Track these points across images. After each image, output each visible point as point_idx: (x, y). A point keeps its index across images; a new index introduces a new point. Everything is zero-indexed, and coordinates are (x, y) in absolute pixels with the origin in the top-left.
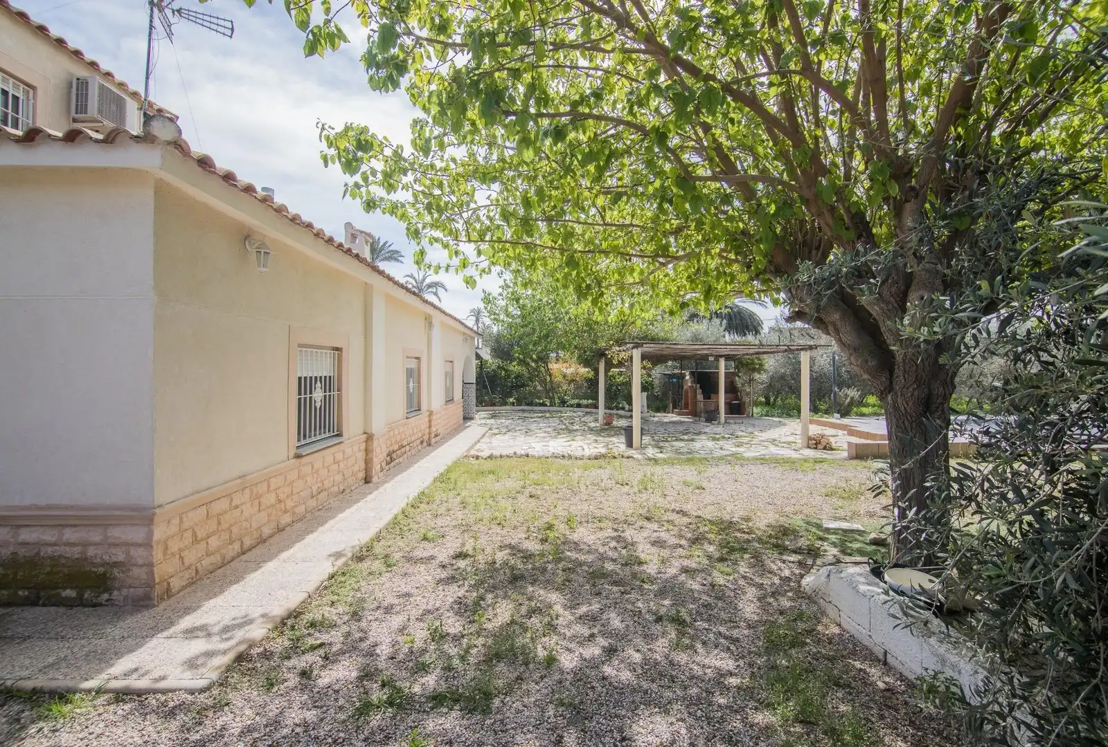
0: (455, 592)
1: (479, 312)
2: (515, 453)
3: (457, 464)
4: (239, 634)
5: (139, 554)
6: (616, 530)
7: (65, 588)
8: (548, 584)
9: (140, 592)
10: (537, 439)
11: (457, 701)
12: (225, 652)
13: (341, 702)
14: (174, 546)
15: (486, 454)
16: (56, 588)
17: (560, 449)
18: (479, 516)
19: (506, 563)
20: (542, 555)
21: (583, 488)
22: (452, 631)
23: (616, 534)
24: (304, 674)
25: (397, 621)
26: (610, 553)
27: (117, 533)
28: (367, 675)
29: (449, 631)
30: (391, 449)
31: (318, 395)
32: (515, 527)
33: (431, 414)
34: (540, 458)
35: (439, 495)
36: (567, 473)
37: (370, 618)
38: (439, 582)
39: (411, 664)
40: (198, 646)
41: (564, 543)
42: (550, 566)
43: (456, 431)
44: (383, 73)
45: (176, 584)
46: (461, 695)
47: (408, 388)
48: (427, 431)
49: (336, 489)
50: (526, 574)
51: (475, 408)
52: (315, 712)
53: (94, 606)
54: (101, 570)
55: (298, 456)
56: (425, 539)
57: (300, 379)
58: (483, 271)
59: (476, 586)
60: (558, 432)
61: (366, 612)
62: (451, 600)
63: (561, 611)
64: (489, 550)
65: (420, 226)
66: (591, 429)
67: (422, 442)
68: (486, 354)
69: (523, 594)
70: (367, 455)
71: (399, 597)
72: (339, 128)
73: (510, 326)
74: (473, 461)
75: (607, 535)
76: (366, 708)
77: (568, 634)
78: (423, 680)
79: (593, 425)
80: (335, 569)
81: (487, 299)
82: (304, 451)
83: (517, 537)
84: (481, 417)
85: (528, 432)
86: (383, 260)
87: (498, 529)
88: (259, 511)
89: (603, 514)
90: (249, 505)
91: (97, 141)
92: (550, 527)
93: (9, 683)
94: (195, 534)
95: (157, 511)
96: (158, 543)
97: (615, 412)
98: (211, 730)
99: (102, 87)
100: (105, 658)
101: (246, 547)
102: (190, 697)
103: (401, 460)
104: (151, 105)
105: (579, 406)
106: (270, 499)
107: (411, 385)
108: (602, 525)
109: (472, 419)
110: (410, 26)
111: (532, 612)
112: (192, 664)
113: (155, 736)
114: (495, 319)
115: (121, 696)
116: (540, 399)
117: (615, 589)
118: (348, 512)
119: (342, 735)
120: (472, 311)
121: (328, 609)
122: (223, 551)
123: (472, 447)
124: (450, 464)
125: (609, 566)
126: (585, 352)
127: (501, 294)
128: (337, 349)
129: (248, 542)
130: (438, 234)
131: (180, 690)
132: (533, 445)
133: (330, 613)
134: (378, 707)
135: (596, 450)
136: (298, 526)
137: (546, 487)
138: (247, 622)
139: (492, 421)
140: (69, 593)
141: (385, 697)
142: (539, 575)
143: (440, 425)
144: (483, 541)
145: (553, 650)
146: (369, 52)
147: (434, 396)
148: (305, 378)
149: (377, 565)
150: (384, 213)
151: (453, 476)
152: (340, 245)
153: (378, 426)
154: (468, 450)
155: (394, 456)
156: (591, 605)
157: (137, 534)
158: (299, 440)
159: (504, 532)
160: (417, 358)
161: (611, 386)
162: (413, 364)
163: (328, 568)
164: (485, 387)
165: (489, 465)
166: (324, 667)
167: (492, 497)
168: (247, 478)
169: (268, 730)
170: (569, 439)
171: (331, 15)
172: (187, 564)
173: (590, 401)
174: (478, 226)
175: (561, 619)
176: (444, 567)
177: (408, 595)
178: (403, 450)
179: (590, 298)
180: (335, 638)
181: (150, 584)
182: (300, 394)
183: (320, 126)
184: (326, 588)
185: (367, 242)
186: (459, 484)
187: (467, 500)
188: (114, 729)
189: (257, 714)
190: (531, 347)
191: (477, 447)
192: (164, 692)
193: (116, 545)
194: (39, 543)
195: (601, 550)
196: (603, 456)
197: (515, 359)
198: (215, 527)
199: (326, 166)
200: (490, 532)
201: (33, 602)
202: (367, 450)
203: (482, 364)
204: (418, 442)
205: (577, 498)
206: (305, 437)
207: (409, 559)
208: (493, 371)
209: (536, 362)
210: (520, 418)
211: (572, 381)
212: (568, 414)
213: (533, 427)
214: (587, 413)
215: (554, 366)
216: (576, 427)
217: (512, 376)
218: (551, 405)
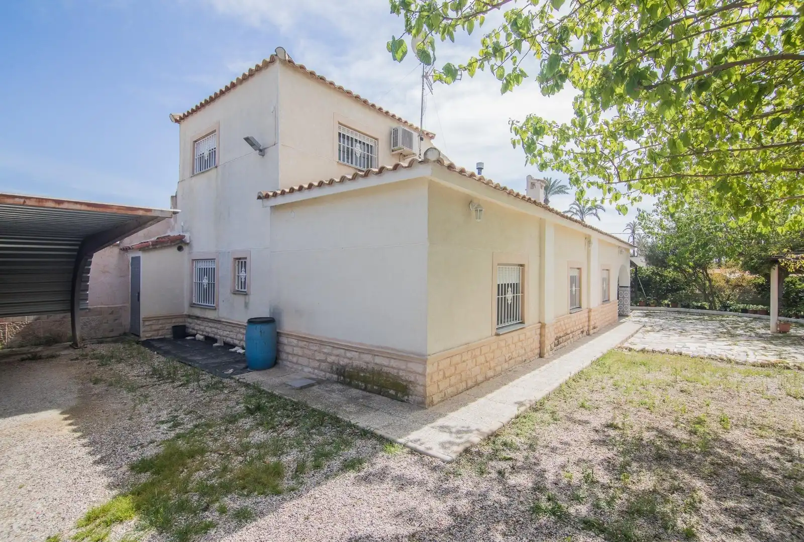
0: (604, 453)
1: (635, 225)
2: (667, 350)
3: (610, 353)
4: (466, 437)
5: (420, 379)
6: (780, 442)
7: (391, 389)
8: (694, 471)
9: (420, 399)
10: (693, 340)
11: (602, 531)
12: (458, 445)
13: (522, 499)
14: (435, 378)
15: (638, 347)
16: (388, 388)
17: (718, 352)
18: (629, 399)
19: (652, 443)
20: (690, 445)
21: (743, 394)
22: (601, 480)
23: (780, 445)
24: (501, 473)
25: (560, 460)
26: (770, 462)
27: (411, 366)
28: (538, 488)
29: (599, 479)
30: (558, 335)
31: (509, 296)
32: (663, 415)
33: (590, 311)
34: (693, 357)
35: (595, 376)
36: (725, 376)
37: (541, 452)
38: (593, 441)
39: (569, 493)
40: (445, 437)
41: (715, 440)
42: (697, 457)
43: (611, 325)
44: (551, 83)
45: (436, 399)
46: (605, 529)
47: (571, 291)
48: (586, 324)
49: (520, 359)
50: (671, 457)
51: (629, 307)
52: (506, 499)
53: (402, 401)
54: (405, 384)
55: (497, 335)
56: (583, 406)
57: (499, 285)
58: (635, 199)
59: (624, 453)
60: (718, 336)
61: (538, 447)
62: (602, 457)
63: (705, 498)
64: (636, 428)
65: (580, 174)
66: (760, 337)
67: (582, 332)
68: (641, 262)
69: (667, 472)
70: (541, 338)
71: (561, 443)
72: (523, 120)
73: (665, 238)
74: (626, 352)
75: (769, 444)
76: (536, 509)
77: (711, 520)
78: (578, 507)
79: (762, 331)
80: (520, 412)
81: (642, 216)
82: (501, 332)
83: (666, 423)
84: (636, 316)
85: (683, 332)
86: (553, 194)
87: (647, 413)
88: (476, 365)
89: (766, 422)
90: (471, 361)
91: (406, 167)
92: (700, 422)
93: (372, 429)
94: (444, 374)
95: (429, 357)
96: (428, 374)
97: (793, 319)
98: (452, 486)
99: (404, 131)
100: (407, 430)
101: (469, 385)
102: (443, 464)
103: (566, 343)
104: (423, 132)
105: (745, 311)
106: (481, 359)
107: (574, 289)
108: (763, 433)
109: (627, 316)
110: (569, 48)
111: (674, 489)
112: (443, 445)
113: (427, 478)
114: (649, 232)
115: (413, 451)
116: (697, 301)
117: (771, 496)
118: (528, 375)
119: (521, 519)
120: (628, 225)
121: (515, 437)
122: (458, 386)
123: (626, 340)
124: (605, 351)
125: (766, 473)
126: (752, 259)
127: (655, 211)
128: (522, 265)
129: (470, 383)
130: (594, 178)
131: (438, 458)
132: (688, 345)
133: (517, 441)
134: (545, 512)
135: (764, 358)
136: (498, 379)
137: (699, 386)
138: (468, 431)
139: (646, 319)
140: (392, 392)
141: (550, 507)
142: (684, 460)
143: (597, 319)
144: (631, 419)
145: (693, 527)
146: (542, 72)
147: (593, 297)
148: (502, 285)
149: (547, 417)
150: (552, 170)
151: (608, 362)
152: (524, 197)
153: (549, 319)
154: (622, 342)
155: (561, 340)
156: (740, 502)
157: (420, 368)
158: (498, 324)
159: (652, 416)
160: (579, 269)
161: (788, 294)
162: (575, 273)
163: (514, 411)
164: (640, 290)
165: (640, 357)
166: (511, 473)
167: (642, 384)
168: (470, 345)
169: (480, 498)
170: (730, 343)
171: (517, 64)
172: (441, 389)
173: (760, 307)
174: (628, 168)
175: (704, 504)
176: (597, 431)
177: (566, 444)
178: (567, 337)
179: (750, 214)
180: (519, 456)
181: (425, 397)
182: (498, 295)
183: (511, 123)
184: (513, 423)
185: (542, 187)
186: (613, 369)
187: (619, 383)
188: (411, 467)
189: (475, 486)
190: (687, 255)
191: (630, 341)
192: (432, 456)
193: (410, 372)
194: (382, 365)
195: (759, 456)
196: (774, 365)
197: (670, 266)
198: (453, 371)
199: (514, 148)
200: (639, 413)
201: (379, 393)
202: (540, 334)
203: (636, 270)
204: (579, 332)
205: (735, 401)
206: (501, 323)
207: (570, 419)
208: (647, 276)
209: (694, 268)
210: (675, 318)
211: (737, 286)
212: (731, 318)
213: (689, 328)
214: (755, 319)
215: (715, 272)
216: (739, 332)
217: (668, 281)
218: (711, 308)
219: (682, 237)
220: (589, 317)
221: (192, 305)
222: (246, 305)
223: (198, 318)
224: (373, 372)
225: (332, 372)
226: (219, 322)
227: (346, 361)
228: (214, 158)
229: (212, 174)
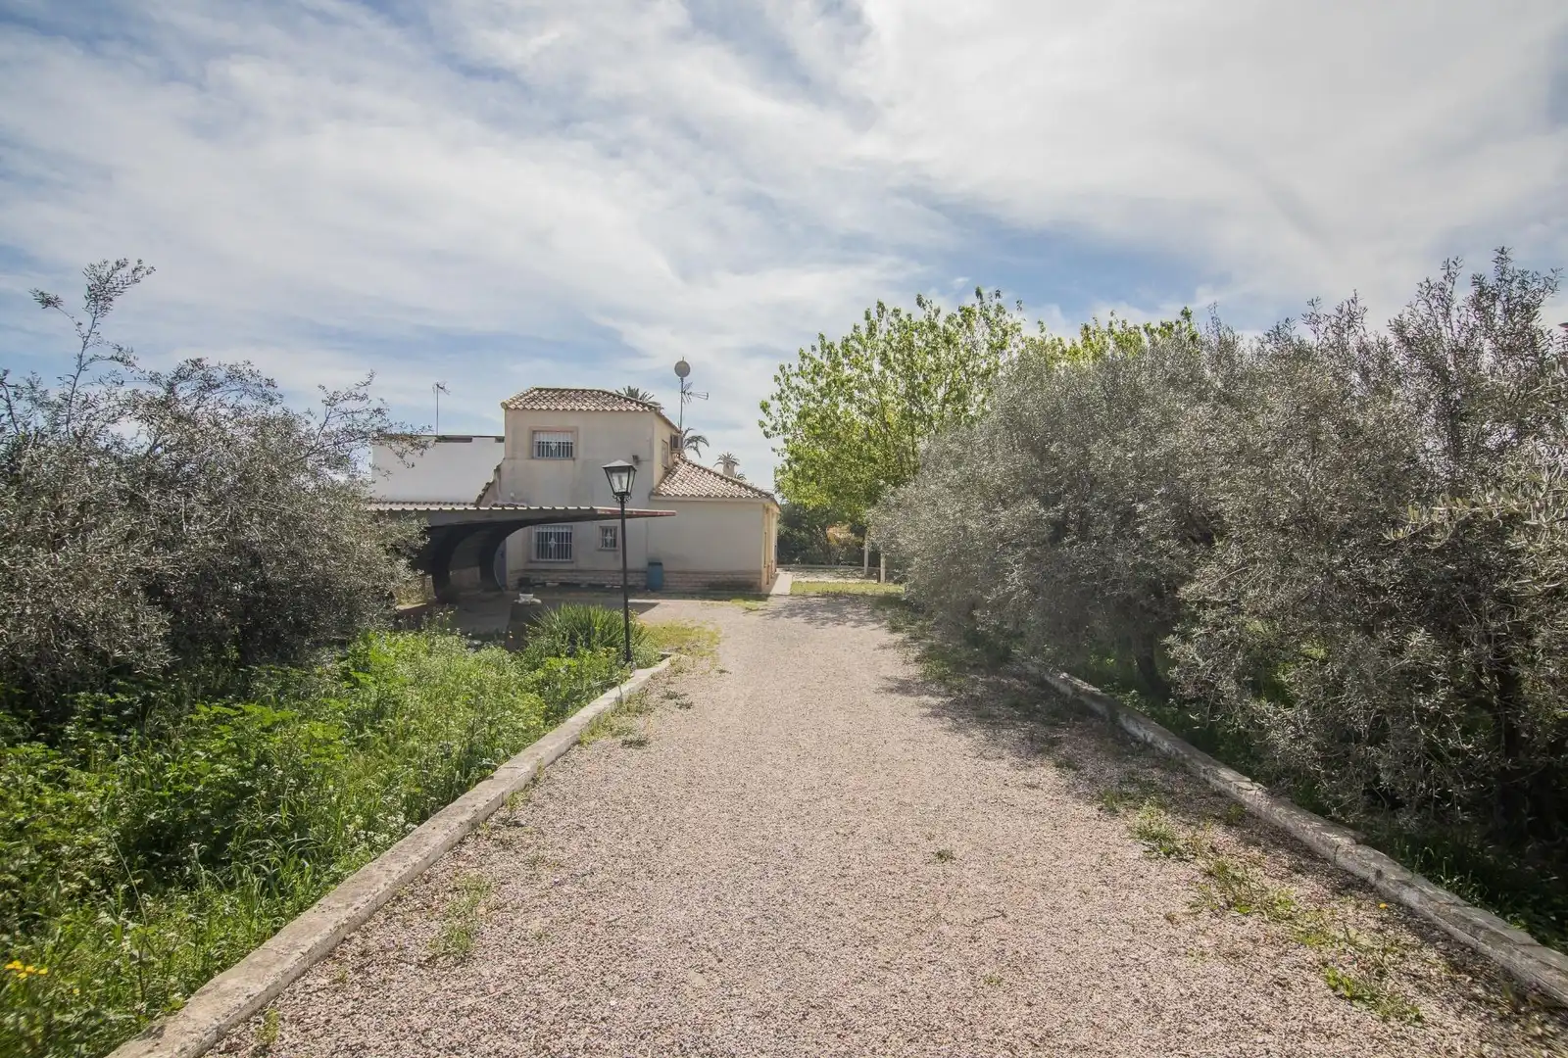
209: (817, 529)
211: (845, 545)
215: (829, 532)
218: (829, 564)
222: (616, 558)
223: (544, 570)
224: (733, 582)
225: (705, 586)
226: (581, 571)
228: (566, 451)
229: (568, 463)
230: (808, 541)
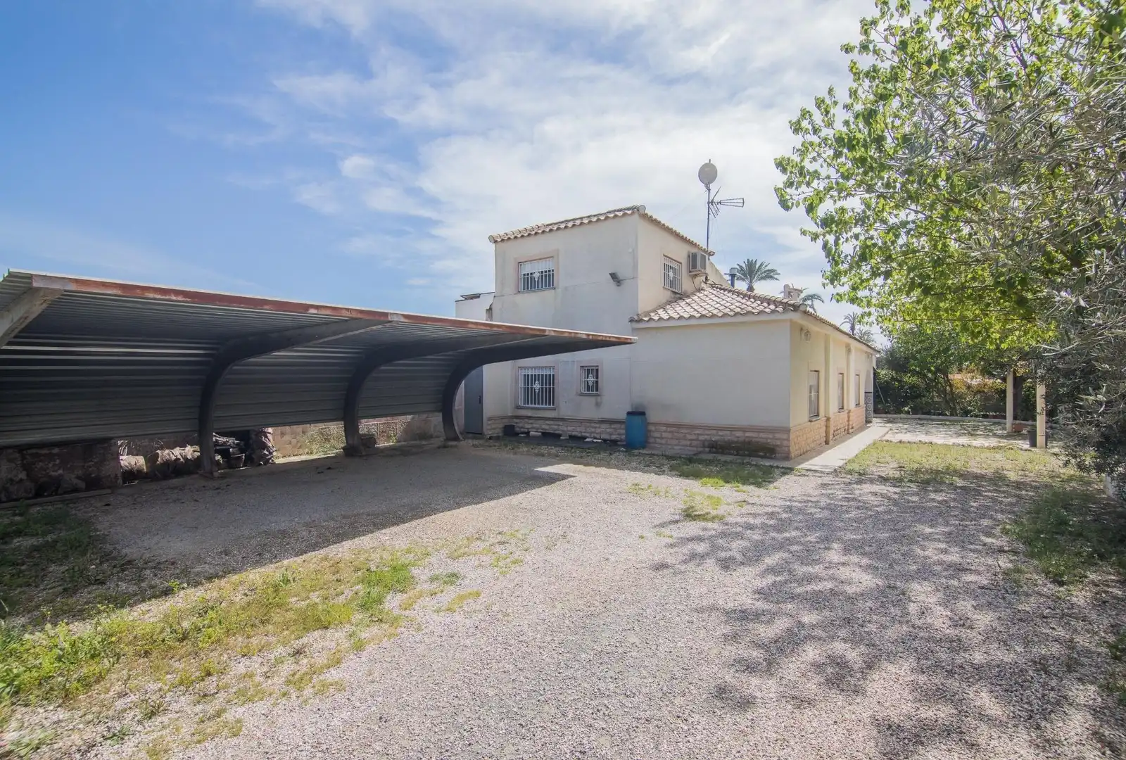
2: (920, 442)
3: (877, 443)
5: (785, 443)
7: (759, 452)
9: (785, 454)
14: (797, 441)
15: (896, 440)
16: (757, 451)
17: (961, 442)
27: (778, 436)
30: (836, 428)
31: (813, 394)
33: (849, 412)
43: (862, 428)
45: (798, 453)
48: (848, 423)
49: (818, 442)
51: (873, 414)
53: (771, 458)
54: (772, 447)
55: (810, 421)
57: (810, 386)
60: (959, 435)
66: (996, 435)
67: (845, 431)
70: (827, 429)
74: (888, 443)
79: (999, 432)
82: (811, 419)
84: (880, 422)
90: (802, 436)
95: (791, 429)
96: (792, 439)
101: (802, 453)
103: (839, 436)
105: (985, 416)
107: (839, 391)
109: (871, 422)
116: (938, 409)
123: (882, 436)
124: (871, 442)
128: (817, 371)
129: (802, 451)
136: (813, 452)
139: (890, 425)
140: (761, 454)
143: (854, 422)
147: (851, 400)
151: (879, 446)
153: (831, 414)
154: (880, 437)
155: (837, 432)
157: (785, 436)
158: (810, 414)
160: (842, 374)
162: (840, 378)
164: (880, 397)
168: (801, 425)
172: (801, 448)
173: (998, 413)
181: (789, 453)
182: (809, 393)
190: (929, 360)
191: (886, 436)
193: (777, 439)
194: (752, 437)
197: (910, 371)
201: (749, 455)
202: (827, 426)
203: (878, 377)
204: (843, 429)
208: (886, 381)
209: (935, 373)
210: (918, 424)
211: (979, 392)
212: (972, 423)
213: (933, 430)
214: (995, 424)
215: (956, 377)
216: (979, 432)
217: (906, 387)
218: (952, 415)
219: (924, 341)
220: (849, 417)
221: (518, 407)
222: (598, 405)
223: (529, 418)
224: (744, 443)
225: (704, 447)
226: (563, 419)
227: (718, 438)
228: (547, 280)
229: (548, 294)
230: (923, 386)
